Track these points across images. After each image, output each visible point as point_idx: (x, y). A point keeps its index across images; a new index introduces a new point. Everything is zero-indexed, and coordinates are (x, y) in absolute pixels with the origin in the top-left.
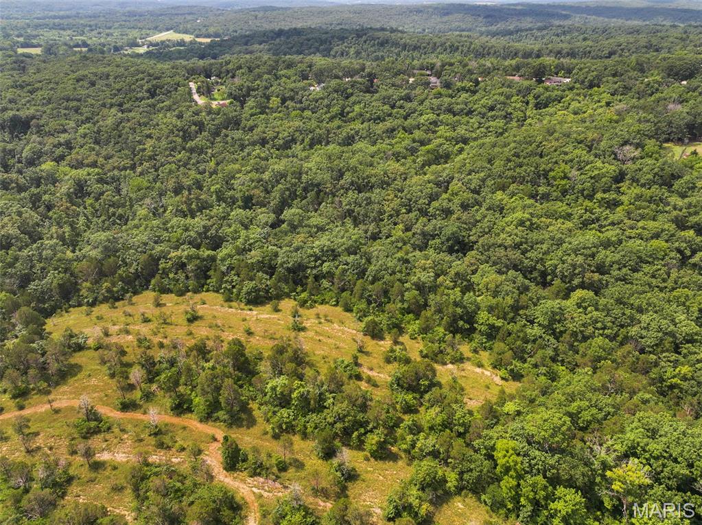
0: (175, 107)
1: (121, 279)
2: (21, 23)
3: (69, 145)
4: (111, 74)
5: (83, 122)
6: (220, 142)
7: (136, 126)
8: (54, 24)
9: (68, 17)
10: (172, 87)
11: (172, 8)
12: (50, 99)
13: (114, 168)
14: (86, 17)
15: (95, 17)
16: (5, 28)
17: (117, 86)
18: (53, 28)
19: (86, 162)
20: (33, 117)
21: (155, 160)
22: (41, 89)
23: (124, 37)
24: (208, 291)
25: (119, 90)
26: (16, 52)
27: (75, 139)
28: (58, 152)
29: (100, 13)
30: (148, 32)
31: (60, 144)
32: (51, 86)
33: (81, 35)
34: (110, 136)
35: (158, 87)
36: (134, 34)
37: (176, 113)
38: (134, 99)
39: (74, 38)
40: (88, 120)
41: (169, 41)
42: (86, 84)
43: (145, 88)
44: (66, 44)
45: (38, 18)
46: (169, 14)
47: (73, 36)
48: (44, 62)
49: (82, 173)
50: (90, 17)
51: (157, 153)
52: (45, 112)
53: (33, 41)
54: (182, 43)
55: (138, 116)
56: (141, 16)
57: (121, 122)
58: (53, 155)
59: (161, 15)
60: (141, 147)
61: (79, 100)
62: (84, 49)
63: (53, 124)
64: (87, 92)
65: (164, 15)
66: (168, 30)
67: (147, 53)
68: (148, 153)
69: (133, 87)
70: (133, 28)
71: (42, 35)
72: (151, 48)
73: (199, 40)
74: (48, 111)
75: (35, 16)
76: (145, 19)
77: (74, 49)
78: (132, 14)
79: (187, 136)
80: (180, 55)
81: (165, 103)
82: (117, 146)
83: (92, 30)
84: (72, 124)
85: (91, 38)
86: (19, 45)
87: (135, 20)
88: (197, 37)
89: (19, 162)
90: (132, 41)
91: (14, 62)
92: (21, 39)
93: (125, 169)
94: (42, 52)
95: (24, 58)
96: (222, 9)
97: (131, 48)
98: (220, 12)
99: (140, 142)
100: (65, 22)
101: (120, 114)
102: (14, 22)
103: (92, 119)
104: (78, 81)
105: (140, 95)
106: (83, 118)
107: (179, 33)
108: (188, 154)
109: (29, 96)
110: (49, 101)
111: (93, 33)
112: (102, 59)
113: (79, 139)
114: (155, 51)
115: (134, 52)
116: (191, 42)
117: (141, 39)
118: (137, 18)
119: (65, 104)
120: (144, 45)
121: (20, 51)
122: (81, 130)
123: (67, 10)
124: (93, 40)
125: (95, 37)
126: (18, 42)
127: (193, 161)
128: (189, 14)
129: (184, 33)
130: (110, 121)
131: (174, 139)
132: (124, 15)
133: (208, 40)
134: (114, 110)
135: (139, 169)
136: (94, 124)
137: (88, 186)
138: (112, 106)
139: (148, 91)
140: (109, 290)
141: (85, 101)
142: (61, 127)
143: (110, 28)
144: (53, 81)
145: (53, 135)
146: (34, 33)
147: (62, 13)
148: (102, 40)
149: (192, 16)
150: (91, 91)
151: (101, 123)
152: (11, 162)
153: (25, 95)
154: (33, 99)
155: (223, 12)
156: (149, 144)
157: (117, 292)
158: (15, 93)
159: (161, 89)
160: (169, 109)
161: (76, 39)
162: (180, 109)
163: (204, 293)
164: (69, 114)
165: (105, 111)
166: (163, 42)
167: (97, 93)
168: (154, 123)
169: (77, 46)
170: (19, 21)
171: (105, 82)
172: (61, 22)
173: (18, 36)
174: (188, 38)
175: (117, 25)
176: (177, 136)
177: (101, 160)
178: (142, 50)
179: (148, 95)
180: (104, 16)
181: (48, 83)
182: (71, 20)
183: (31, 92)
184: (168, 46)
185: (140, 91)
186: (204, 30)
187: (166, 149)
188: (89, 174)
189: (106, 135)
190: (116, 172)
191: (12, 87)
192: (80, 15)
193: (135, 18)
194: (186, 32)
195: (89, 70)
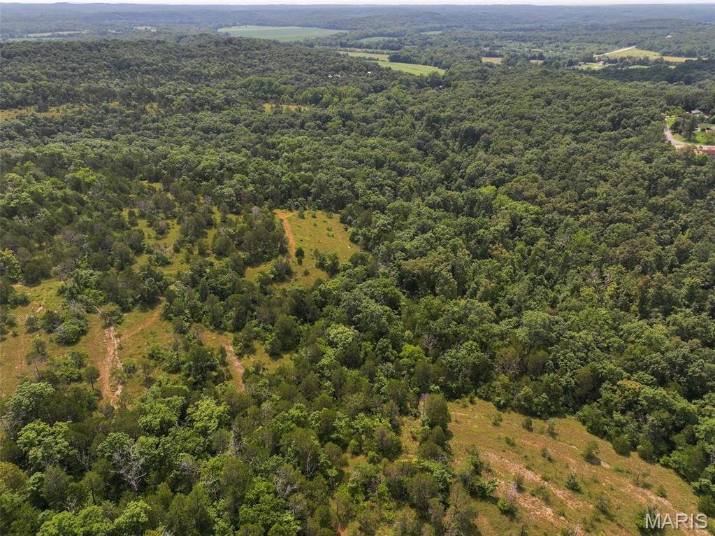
0: (645, 146)
1: (548, 390)
2: (491, 34)
3: (511, 169)
4: (571, 94)
5: (532, 146)
6: (702, 208)
7: (590, 162)
8: (518, 36)
9: (532, 29)
10: (643, 119)
11: (641, 21)
12: (505, 114)
13: (554, 209)
14: (548, 30)
15: (556, 30)
16: (477, 39)
17: (575, 109)
18: (516, 40)
19: (526, 194)
20: (485, 131)
21: (606, 211)
22: (499, 101)
23: (580, 51)
24: (666, 465)
25: (577, 114)
26: (481, 62)
27: (520, 164)
28: (500, 174)
29: (562, 26)
30: (607, 46)
31: (503, 166)
32: (508, 100)
33: (539, 48)
34: (558, 168)
35: (625, 117)
36: (592, 48)
37: (645, 154)
38: (591, 127)
39: (533, 50)
40: (538, 144)
41: (630, 58)
42: (541, 101)
43: (609, 116)
44: (524, 56)
45: (505, 30)
46: (635, 28)
47: (532, 48)
48: (504, 73)
49: (520, 207)
50: (552, 30)
51: (610, 202)
52: (496, 127)
53: (498, 51)
54: (645, 61)
55: (595, 150)
56: (603, 30)
57: (573, 154)
58: (494, 177)
59: (627, 29)
60: (592, 190)
61: (533, 119)
62: (540, 62)
63: (503, 143)
64: (542, 111)
65: (629, 29)
66: (629, 45)
67: (604, 70)
68: (599, 200)
69: (595, 112)
70: (593, 42)
71: (505, 46)
72: (607, 65)
73: (666, 58)
74: (500, 127)
75: (504, 28)
76: (608, 33)
77: (531, 61)
78: (594, 27)
79: (653, 189)
80: (643, 76)
81: (631, 139)
82: (562, 181)
83: (550, 43)
84: (521, 146)
85: (547, 51)
86: (485, 54)
87: (597, 34)
88: (664, 54)
89: (462, 177)
90: (588, 56)
91: (479, 71)
92: (487, 49)
93: (566, 213)
94: (502, 62)
95: (488, 68)
96: (703, 22)
97: (585, 64)
98: (700, 26)
99: (591, 183)
100: (528, 34)
101: (574, 144)
102: (485, 33)
103: (542, 144)
104: (535, 98)
105: (600, 123)
106: (533, 141)
107: (643, 49)
108: (651, 214)
109: (485, 108)
110: (504, 117)
111: (551, 45)
112: (561, 75)
113: (524, 165)
114: (612, 69)
115: (589, 68)
116: (656, 62)
117: (597, 54)
118: (599, 31)
119: (518, 122)
120: (599, 61)
121: (485, 60)
122: (528, 155)
123: (532, 23)
124: (550, 53)
125: (552, 50)
126: (484, 52)
127: (655, 225)
128: (660, 28)
129: (648, 49)
130: (562, 150)
131: (637, 189)
132: (586, 28)
133: (683, 60)
134: (568, 138)
135: (583, 218)
136: (543, 149)
137: (522, 225)
138: (567, 131)
139: (612, 120)
140: (527, 399)
141: (539, 122)
142: (509, 147)
143: (568, 41)
144: (511, 95)
145: (499, 155)
146: (499, 44)
147: (527, 26)
148: (558, 54)
149: (662, 30)
150: (546, 111)
151: (551, 150)
152: (455, 174)
153: (483, 106)
154: (489, 111)
155: (705, 26)
156: (603, 188)
157: (537, 405)
158: (475, 102)
159: (628, 119)
160: (635, 147)
161: (534, 51)
162: (652, 150)
163: (658, 468)
164: (520, 133)
165: (558, 136)
166: (622, 59)
167: (552, 114)
168: (614, 162)
169: (534, 58)
170: (491, 32)
171: (562, 102)
172: (526, 34)
173: (485, 46)
174: (653, 56)
175: (576, 38)
176: (640, 186)
177: (542, 196)
178: (597, 67)
179: (610, 124)
180: (566, 30)
181: (506, 97)
182: (533, 33)
183: (489, 104)
184: (627, 64)
185: (602, 119)
186: (674, 48)
187: (623, 201)
188: (527, 210)
189: (553, 166)
190: (556, 216)
191: (473, 97)
192: (543, 28)
193: (597, 32)
194: (650, 49)
195: (547, 87)
